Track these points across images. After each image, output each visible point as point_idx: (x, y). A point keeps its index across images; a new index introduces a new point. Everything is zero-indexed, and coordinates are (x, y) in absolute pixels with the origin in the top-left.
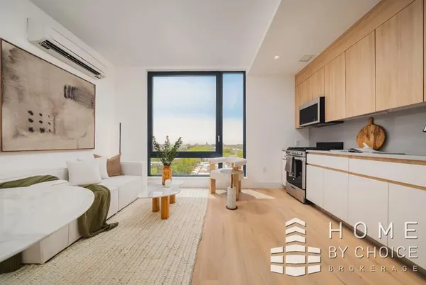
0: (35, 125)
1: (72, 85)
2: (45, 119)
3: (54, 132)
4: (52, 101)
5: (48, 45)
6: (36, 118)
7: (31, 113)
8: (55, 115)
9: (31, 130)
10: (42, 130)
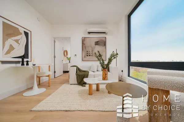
0: (88, 54)
1: (97, 41)
2: (90, 52)
3: (92, 56)
4: (92, 47)
5: (89, 33)
6: (88, 53)
7: (87, 51)
8: (92, 51)
9: (87, 56)
10: (90, 55)
